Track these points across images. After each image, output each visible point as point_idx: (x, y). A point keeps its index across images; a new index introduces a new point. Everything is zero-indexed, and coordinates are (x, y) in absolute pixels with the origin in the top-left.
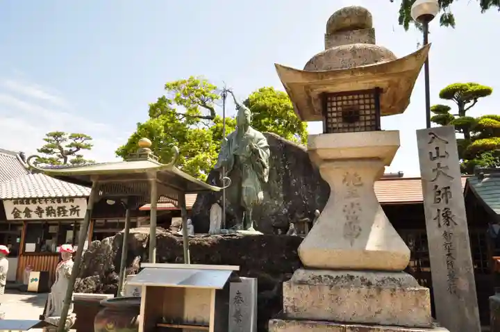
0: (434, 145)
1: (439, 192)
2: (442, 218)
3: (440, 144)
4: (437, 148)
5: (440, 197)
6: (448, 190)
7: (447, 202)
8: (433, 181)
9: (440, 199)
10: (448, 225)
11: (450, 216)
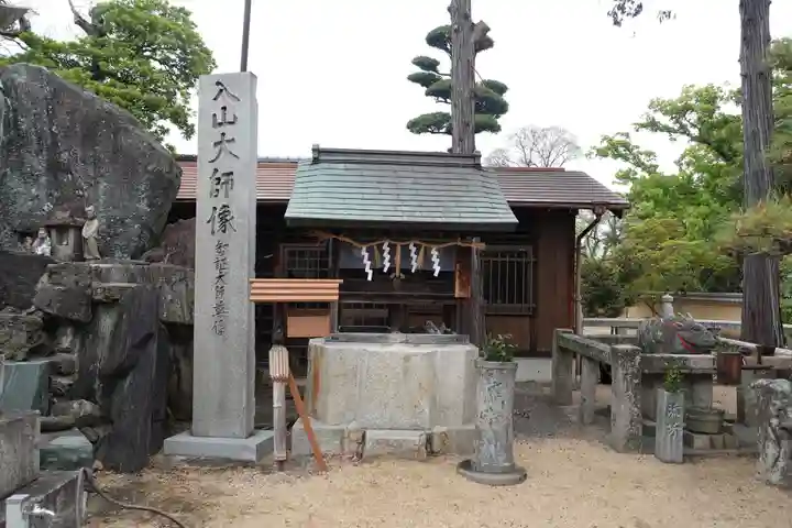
0: (221, 102)
1: (219, 179)
2: (217, 219)
3: (229, 102)
4: (224, 108)
5: (219, 187)
6: (230, 177)
7: (227, 196)
8: (213, 161)
9: (217, 190)
10: (224, 231)
11: (228, 218)
